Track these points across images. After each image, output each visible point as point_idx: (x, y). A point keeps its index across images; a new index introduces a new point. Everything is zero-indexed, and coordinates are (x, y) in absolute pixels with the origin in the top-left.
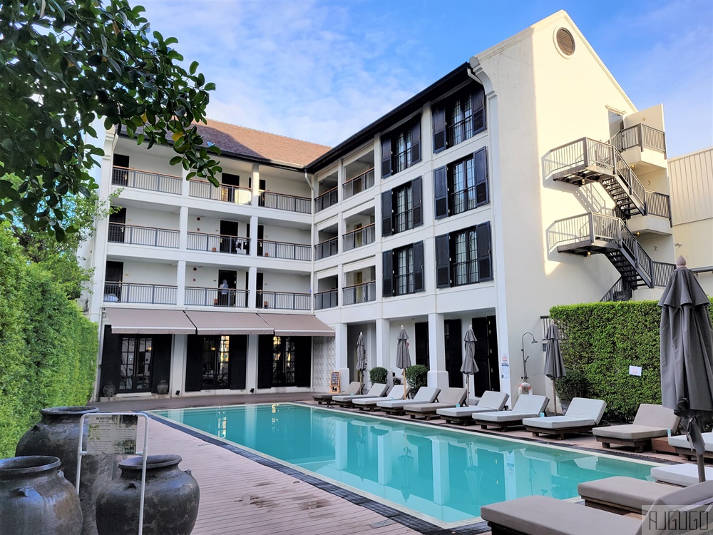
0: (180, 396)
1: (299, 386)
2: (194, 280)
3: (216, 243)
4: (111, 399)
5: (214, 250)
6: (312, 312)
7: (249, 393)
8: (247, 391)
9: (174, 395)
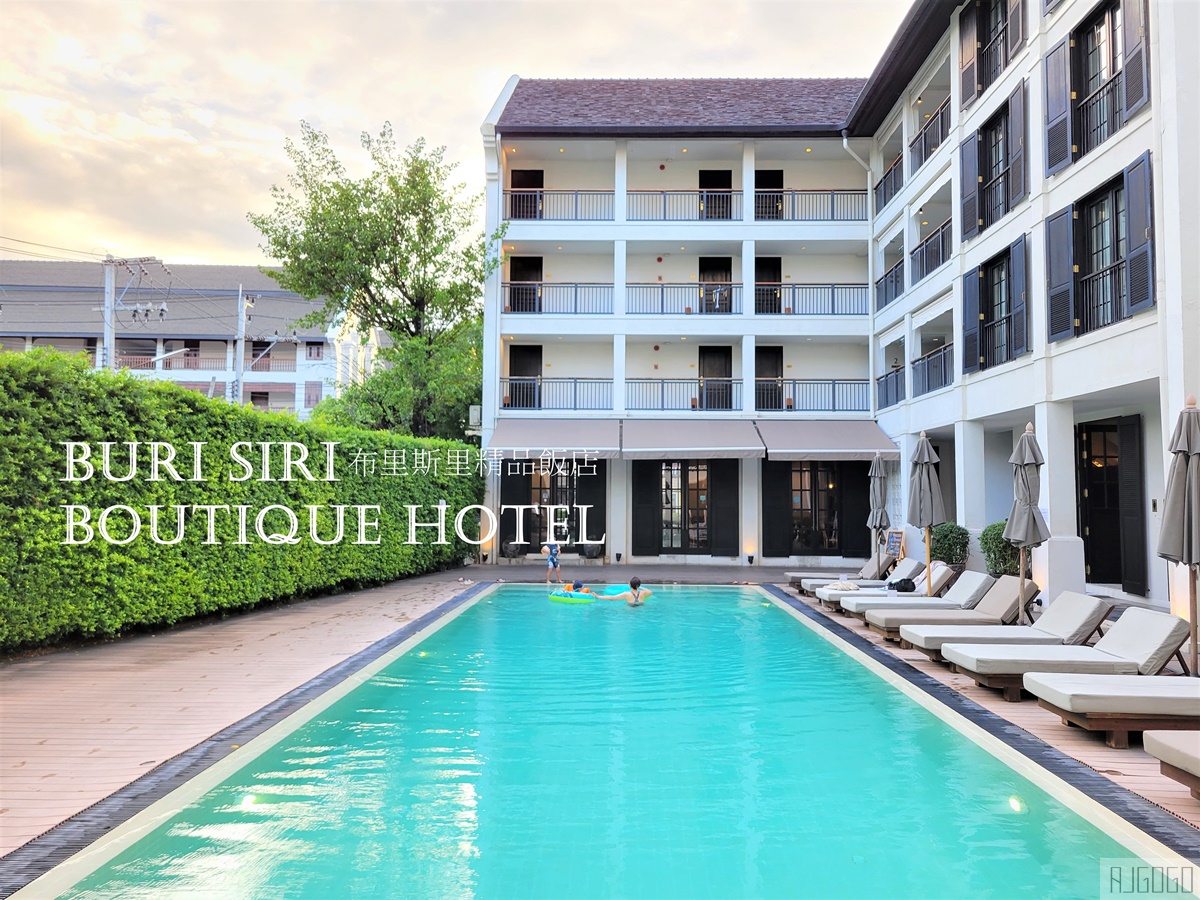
0: (623, 561)
1: (846, 556)
2: (656, 367)
3: (693, 298)
4: (513, 561)
5: (688, 311)
6: (871, 415)
7: (747, 564)
8: (741, 561)
9: (613, 560)
